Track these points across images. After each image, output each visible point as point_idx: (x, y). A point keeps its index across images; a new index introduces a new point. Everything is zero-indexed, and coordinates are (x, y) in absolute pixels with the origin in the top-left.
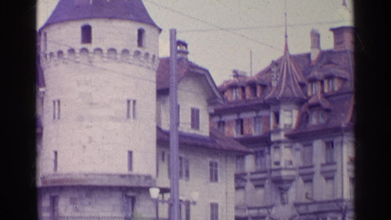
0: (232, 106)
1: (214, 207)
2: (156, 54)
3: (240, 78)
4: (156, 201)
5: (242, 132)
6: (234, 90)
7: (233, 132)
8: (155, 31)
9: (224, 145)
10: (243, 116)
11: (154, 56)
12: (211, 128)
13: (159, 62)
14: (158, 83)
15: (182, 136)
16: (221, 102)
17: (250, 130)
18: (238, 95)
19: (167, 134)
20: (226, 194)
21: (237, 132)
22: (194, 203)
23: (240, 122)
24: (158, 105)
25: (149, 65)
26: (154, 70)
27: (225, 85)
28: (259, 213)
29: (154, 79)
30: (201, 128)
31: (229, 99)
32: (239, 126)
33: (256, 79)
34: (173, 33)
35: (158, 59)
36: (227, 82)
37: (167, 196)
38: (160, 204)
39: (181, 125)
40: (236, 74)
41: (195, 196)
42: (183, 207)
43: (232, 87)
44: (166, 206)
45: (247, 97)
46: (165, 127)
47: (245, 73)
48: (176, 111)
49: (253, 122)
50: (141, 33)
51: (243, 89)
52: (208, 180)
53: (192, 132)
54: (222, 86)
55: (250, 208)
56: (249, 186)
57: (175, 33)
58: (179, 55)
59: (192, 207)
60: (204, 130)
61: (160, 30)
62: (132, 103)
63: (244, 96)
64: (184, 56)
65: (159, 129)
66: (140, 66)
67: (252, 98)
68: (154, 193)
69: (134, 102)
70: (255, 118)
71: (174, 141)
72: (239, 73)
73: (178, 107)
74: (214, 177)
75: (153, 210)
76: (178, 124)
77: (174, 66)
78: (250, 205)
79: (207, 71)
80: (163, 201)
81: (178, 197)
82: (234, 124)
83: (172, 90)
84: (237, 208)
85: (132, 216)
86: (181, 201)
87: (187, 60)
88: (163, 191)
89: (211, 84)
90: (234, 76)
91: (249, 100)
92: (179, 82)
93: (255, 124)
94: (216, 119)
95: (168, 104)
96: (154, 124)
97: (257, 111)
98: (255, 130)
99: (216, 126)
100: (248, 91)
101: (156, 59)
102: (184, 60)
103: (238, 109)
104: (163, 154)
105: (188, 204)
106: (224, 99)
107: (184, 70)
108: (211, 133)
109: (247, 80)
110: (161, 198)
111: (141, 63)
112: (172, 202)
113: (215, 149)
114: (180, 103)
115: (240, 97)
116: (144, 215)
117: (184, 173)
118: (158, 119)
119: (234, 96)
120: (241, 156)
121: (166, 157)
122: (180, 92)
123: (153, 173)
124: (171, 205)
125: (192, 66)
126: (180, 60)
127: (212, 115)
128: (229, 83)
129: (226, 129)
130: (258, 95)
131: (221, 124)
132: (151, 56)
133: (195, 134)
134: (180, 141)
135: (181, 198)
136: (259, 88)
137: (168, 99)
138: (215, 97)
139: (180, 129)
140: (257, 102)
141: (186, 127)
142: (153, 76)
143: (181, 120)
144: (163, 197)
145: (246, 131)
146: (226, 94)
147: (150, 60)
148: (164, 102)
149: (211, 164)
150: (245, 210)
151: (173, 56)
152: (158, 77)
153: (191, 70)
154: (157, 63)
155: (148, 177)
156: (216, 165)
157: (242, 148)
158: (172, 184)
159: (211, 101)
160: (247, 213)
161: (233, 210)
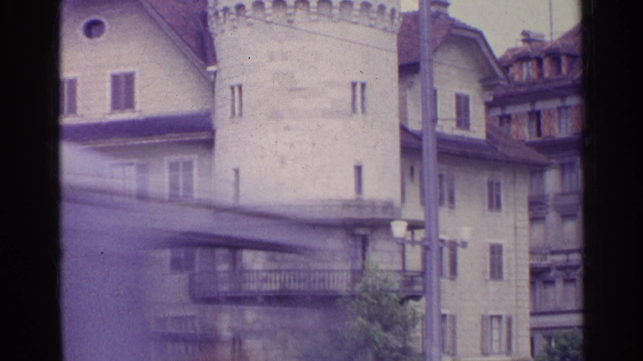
0: (522, 90)
1: (496, 251)
2: (396, 7)
3: (534, 44)
4: (402, 243)
5: (539, 133)
6: (524, 64)
7: (525, 132)
9: (512, 153)
10: (539, 106)
11: (393, 11)
12: (489, 126)
13: (401, 19)
14: (401, 52)
15: (442, 140)
16: (505, 83)
17: (551, 129)
18: (531, 71)
19: (418, 137)
20: (516, 228)
21: (530, 133)
22: (464, 245)
23: (536, 116)
24: (401, 90)
25: (387, 25)
26: (393, 32)
27: (510, 56)
28: (568, 261)
29: (394, 46)
30: (472, 127)
31: (517, 78)
32: (534, 124)
33: (560, 46)
35: (400, 14)
36: (512, 50)
37: (419, 235)
38: (408, 247)
39: (439, 122)
40: (527, 38)
41: (465, 233)
42: (446, 251)
43: (521, 58)
44: (418, 249)
45: (546, 75)
46: (415, 125)
47: (543, 36)
48: (431, 99)
49: (556, 115)
51: (539, 61)
52: (486, 207)
53: (459, 132)
54: (505, 56)
55: (553, 253)
56: (552, 217)
58: (434, 9)
59: (460, 251)
60: (478, 131)
62: (359, 87)
63: (540, 74)
64: (442, 9)
65: (404, 129)
66: (371, 26)
67: (555, 77)
68: (399, 229)
69: (363, 86)
70: (559, 109)
71: (429, 146)
72: (532, 36)
73: (435, 93)
74: (495, 203)
75: (398, 258)
76: (435, 120)
77: (426, 26)
78: (553, 248)
79: (480, 33)
80: (413, 242)
81: (437, 234)
82: (527, 116)
83: (424, 66)
84: (532, 252)
85: (364, 267)
86: (442, 241)
87: (446, 15)
88: (413, 226)
89: (487, 54)
90: (524, 41)
91: (548, 81)
92: (435, 50)
93: (560, 117)
94: (497, 112)
95: (418, 88)
96: (396, 123)
97: (563, 97)
98: (560, 128)
99: (496, 124)
100: (546, 63)
101: (397, 15)
102: (442, 16)
103: (532, 93)
104: (412, 169)
105: (453, 246)
106: (509, 80)
107: (444, 32)
108: (488, 136)
109: (545, 48)
110: (409, 238)
111: (373, 22)
112: (427, 243)
113: (495, 160)
114: (436, 86)
115: (534, 75)
116: (382, 266)
117: (446, 196)
118: (403, 114)
119: (525, 73)
120: (537, 170)
121: (416, 175)
122: (437, 69)
123: (396, 197)
124: (426, 249)
125: (453, 24)
126: (435, 16)
127: (489, 106)
128: (517, 53)
129: (514, 127)
130: (564, 70)
131: (506, 119)
132: (388, 10)
133: (463, 137)
134: (438, 148)
135: (442, 236)
136: (564, 60)
137: (417, 80)
138: (495, 76)
139: (438, 129)
140: (562, 83)
141: (447, 126)
142: (392, 43)
143: (439, 116)
144: (413, 234)
145: (545, 130)
146: (512, 71)
147: (388, 18)
148: (411, 86)
149: (490, 184)
150: (545, 255)
151: (425, 9)
152: (400, 45)
153: (454, 31)
154: (397, 22)
155: (388, 206)
156: (498, 184)
157: (540, 158)
158: (428, 214)
159: (488, 82)
160: (550, 260)
161: (527, 256)
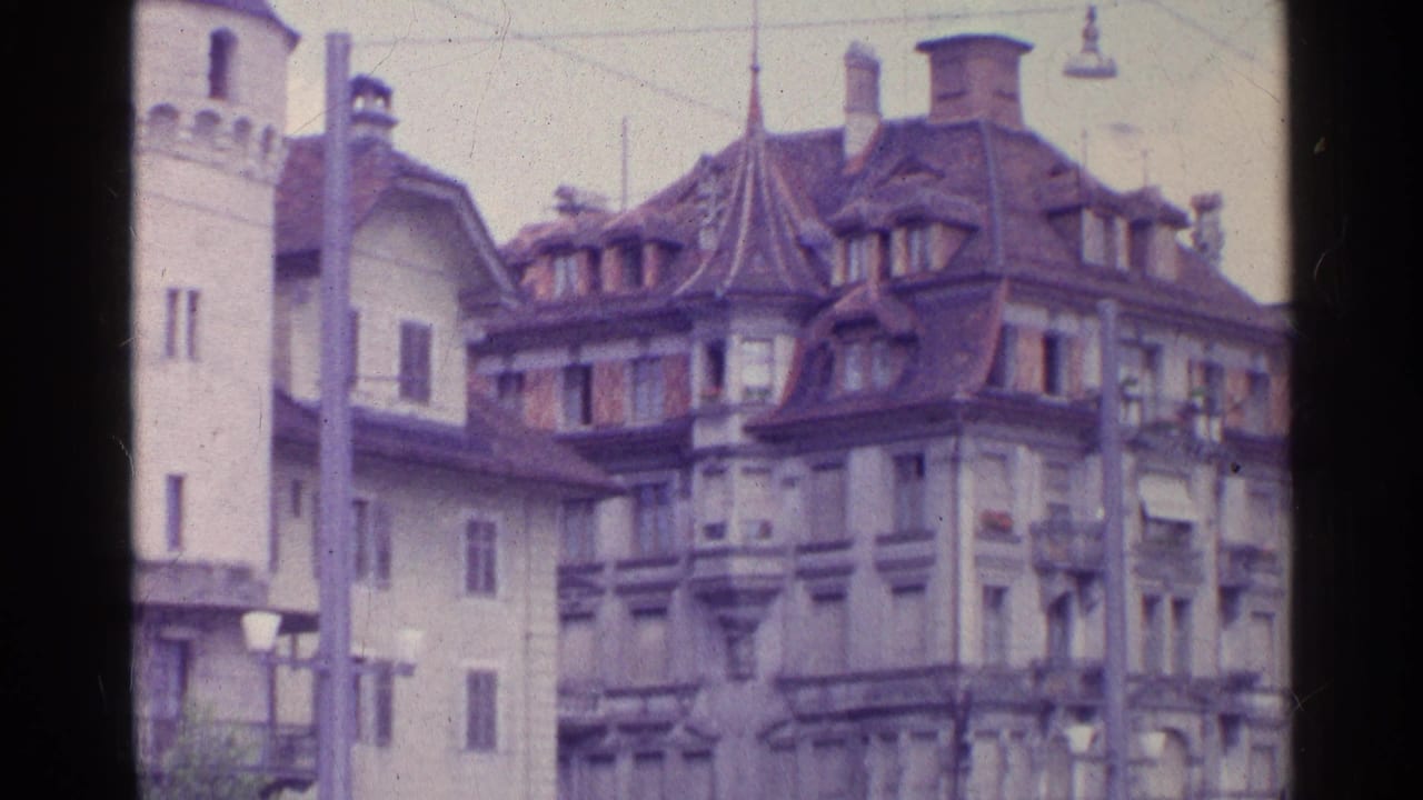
0: (550, 318)
1: (481, 686)
2: (276, 126)
3: (582, 217)
4: (269, 661)
5: (587, 416)
6: (560, 263)
7: (552, 412)
8: (276, 41)
9: (521, 460)
10: (590, 355)
11: (268, 134)
12: (474, 397)
13: (285, 153)
14: (282, 229)
15: (365, 425)
16: (514, 304)
17: (615, 406)
18: (574, 277)
19: (311, 415)
20: (528, 636)
21: (567, 415)
22: (408, 670)
23: (581, 378)
24: (279, 311)
25: (251, 163)
26: (266, 182)
27: (528, 241)
28: (645, 711)
29: (267, 213)
30: (434, 398)
31: (541, 291)
32: (577, 395)
33: (641, 221)
34: (338, 48)
35: (285, 140)
36: (536, 229)
37: (308, 643)
38: (283, 672)
39: (362, 385)
40: (569, 203)
41: (409, 643)
42: (368, 683)
43: (554, 248)
44: (305, 677)
45: (608, 287)
46: (305, 390)
47: (603, 199)
48: (345, 334)
49: (627, 378)
50: (221, 46)
51: (594, 256)
52: (462, 585)
53: (404, 409)
54: (516, 243)
55: (613, 694)
56: (611, 609)
57: (347, 48)
58: (361, 131)
59: (400, 685)
60: (448, 405)
61: (292, 39)
62: (183, 303)
63: (595, 285)
64: (378, 132)
65: (282, 399)
66: (215, 165)
67: (625, 292)
68: (261, 629)
69: (194, 297)
70: (635, 363)
71: (335, 442)
72: (579, 200)
73: (353, 319)
74: (481, 578)
75: (261, 698)
76: (351, 380)
77: (338, 169)
78: (613, 682)
79: (461, 190)
80: (295, 663)
81: (347, 649)
82: (560, 379)
83: (331, 261)
84: (564, 691)
85: (181, 715)
86: (359, 660)
87: (388, 147)
88: (294, 623)
89: (475, 236)
90: (562, 209)
91: (613, 299)
92: (356, 227)
93: (636, 383)
94: (494, 366)
95: (314, 308)
96: (263, 381)
97: (644, 338)
98: (635, 408)
99: (492, 391)
100: (610, 262)
101: (276, 143)
102: (379, 149)
103: (573, 329)
104: (297, 488)
105: (385, 672)
106: (524, 295)
107: (379, 187)
108: (471, 415)
109: (609, 225)
110: (284, 651)
111: (220, 157)
112: (322, 664)
113: (484, 472)
114: (357, 302)
115: (580, 286)
116: (222, 713)
117: (373, 561)
118: (281, 366)
119: (560, 282)
120: (583, 499)
121: (306, 501)
122: (358, 266)
123: (258, 557)
124: (322, 677)
125: (407, 169)
126: (361, 149)
127: (476, 352)
128: (544, 234)
129: (529, 402)
130: (649, 278)
131: (511, 382)
132: (257, 131)
133: (411, 418)
134: (355, 441)
135: (357, 650)
136: (649, 252)
137: (314, 286)
138: (490, 285)
139: (357, 399)
140: (645, 306)
141: (380, 393)
142: (262, 206)
143: (363, 369)
144: (294, 645)
145: (602, 413)
146: (531, 275)
147: (255, 147)
148: (302, 299)
149: (473, 528)
150: (596, 698)
151: (338, 135)
152: (281, 206)
153: (404, 183)
154: (278, 156)
155: (239, 574)
156: (490, 531)
157: (588, 472)
158: (328, 600)
159: (474, 300)
160: (604, 709)
161: (552, 699)
